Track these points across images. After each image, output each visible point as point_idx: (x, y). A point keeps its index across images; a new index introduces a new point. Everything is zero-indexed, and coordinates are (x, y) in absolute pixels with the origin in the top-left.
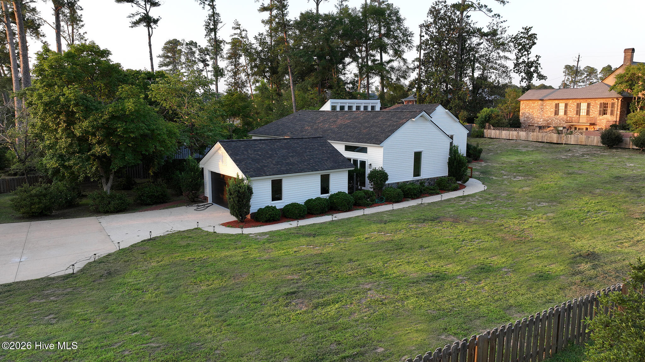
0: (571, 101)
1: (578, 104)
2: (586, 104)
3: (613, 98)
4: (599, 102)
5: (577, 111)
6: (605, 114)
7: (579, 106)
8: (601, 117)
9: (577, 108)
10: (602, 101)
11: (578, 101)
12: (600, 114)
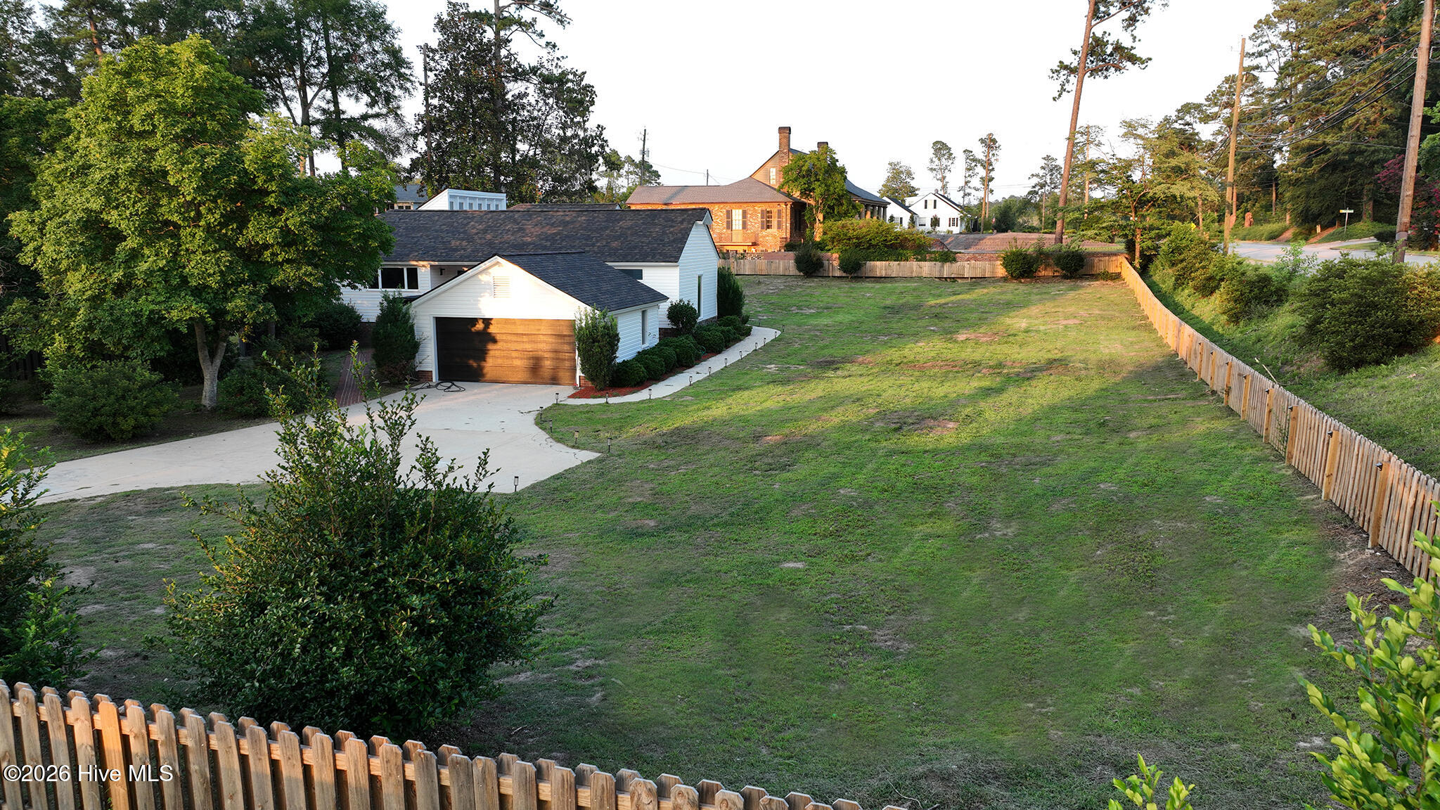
0: (717, 207)
1: (728, 212)
2: (741, 211)
3: (779, 203)
4: (759, 208)
5: (728, 222)
6: (768, 227)
7: (729, 214)
8: (765, 233)
9: (728, 217)
10: (764, 207)
11: (728, 208)
12: (762, 228)
